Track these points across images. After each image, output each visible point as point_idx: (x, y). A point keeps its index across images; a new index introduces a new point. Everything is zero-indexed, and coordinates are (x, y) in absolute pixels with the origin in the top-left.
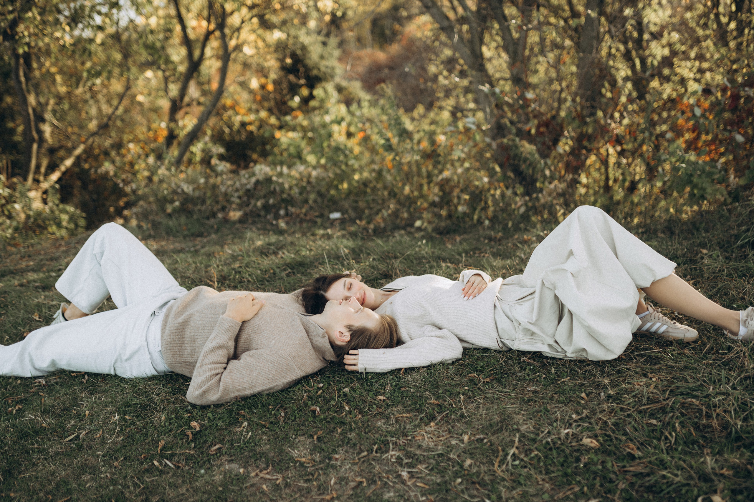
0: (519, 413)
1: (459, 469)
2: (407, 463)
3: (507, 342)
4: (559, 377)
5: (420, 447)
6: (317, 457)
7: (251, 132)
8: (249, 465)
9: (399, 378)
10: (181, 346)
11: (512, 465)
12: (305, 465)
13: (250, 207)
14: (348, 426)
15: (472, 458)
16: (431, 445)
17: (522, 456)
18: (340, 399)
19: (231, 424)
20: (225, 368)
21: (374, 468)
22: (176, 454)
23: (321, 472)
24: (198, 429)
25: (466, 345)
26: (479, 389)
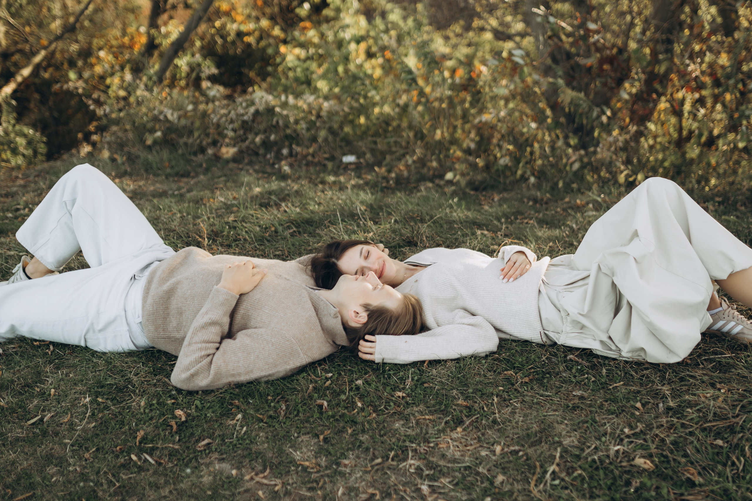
0: (561, 423)
1: (489, 486)
2: (428, 475)
3: (551, 335)
4: (610, 380)
5: (443, 456)
6: (323, 461)
7: (249, 45)
8: (243, 467)
9: (422, 372)
10: (165, 318)
11: (551, 485)
12: (309, 470)
13: (247, 142)
14: (359, 427)
15: (504, 474)
16: (458, 454)
17: (563, 475)
18: (352, 394)
19: (222, 415)
20: (218, 349)
21: (389, 478)
22: (157, 448)
23: (327, 479)
24: (183, 419)
25: (503, 336)
26: (516, 390)
